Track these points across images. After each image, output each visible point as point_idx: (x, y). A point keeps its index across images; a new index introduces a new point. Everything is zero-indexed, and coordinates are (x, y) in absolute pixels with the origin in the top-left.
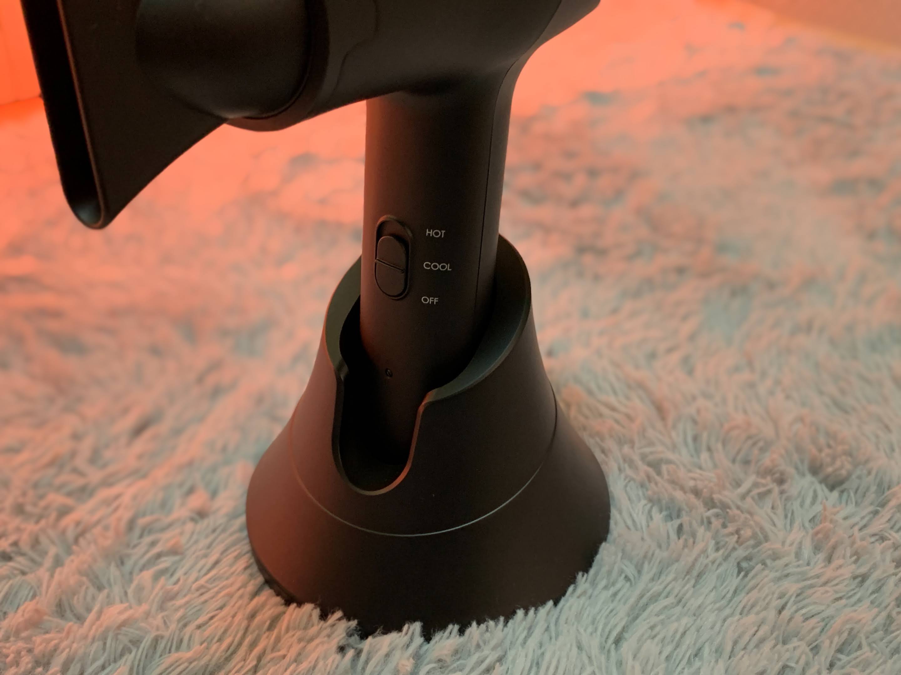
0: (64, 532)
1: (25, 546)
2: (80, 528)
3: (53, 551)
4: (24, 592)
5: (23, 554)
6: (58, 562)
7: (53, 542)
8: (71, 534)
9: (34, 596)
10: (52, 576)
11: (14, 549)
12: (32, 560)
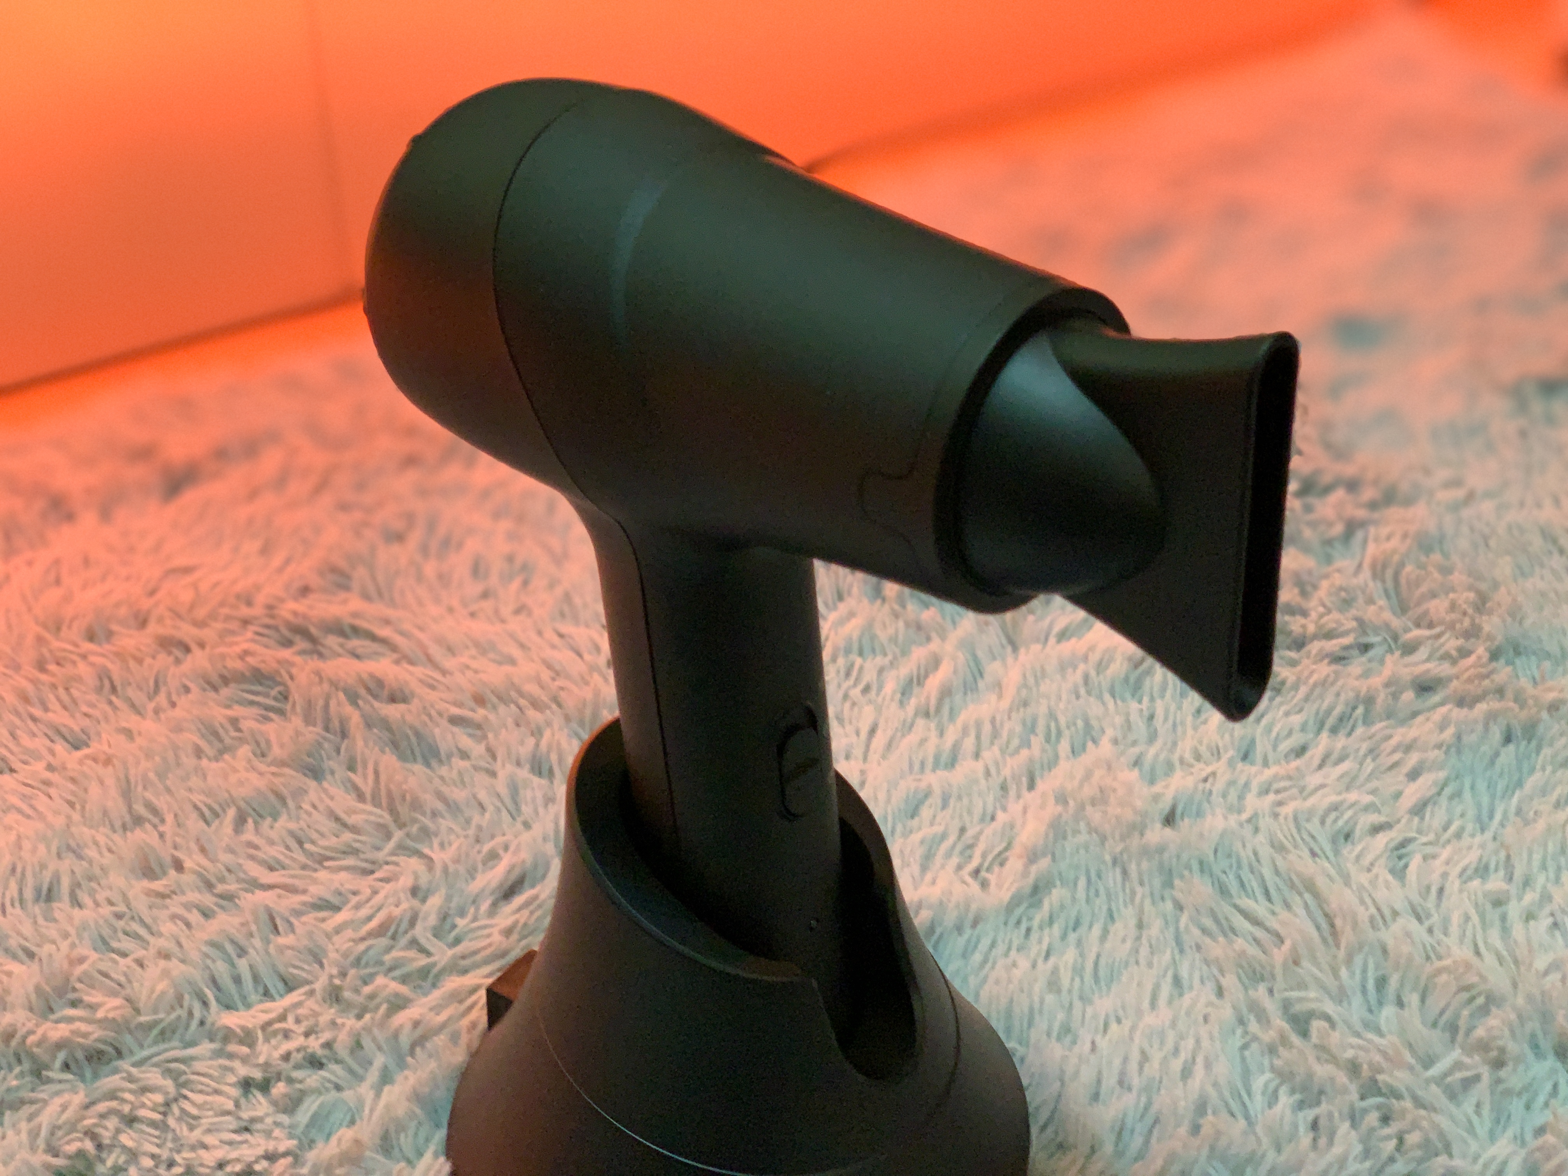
0: (396, 1036)
1: (342, 1050)
2: (419, 1032)
3: (379, 1060)
4: (338, 1116)
5: (338, 1061)
6: (386, 1078)
7: (380, 1048)
8: (405, 1040)
9: (352, 1122)
10: (378, 1095)
11: (326, 1052)
12: (351, 1071)
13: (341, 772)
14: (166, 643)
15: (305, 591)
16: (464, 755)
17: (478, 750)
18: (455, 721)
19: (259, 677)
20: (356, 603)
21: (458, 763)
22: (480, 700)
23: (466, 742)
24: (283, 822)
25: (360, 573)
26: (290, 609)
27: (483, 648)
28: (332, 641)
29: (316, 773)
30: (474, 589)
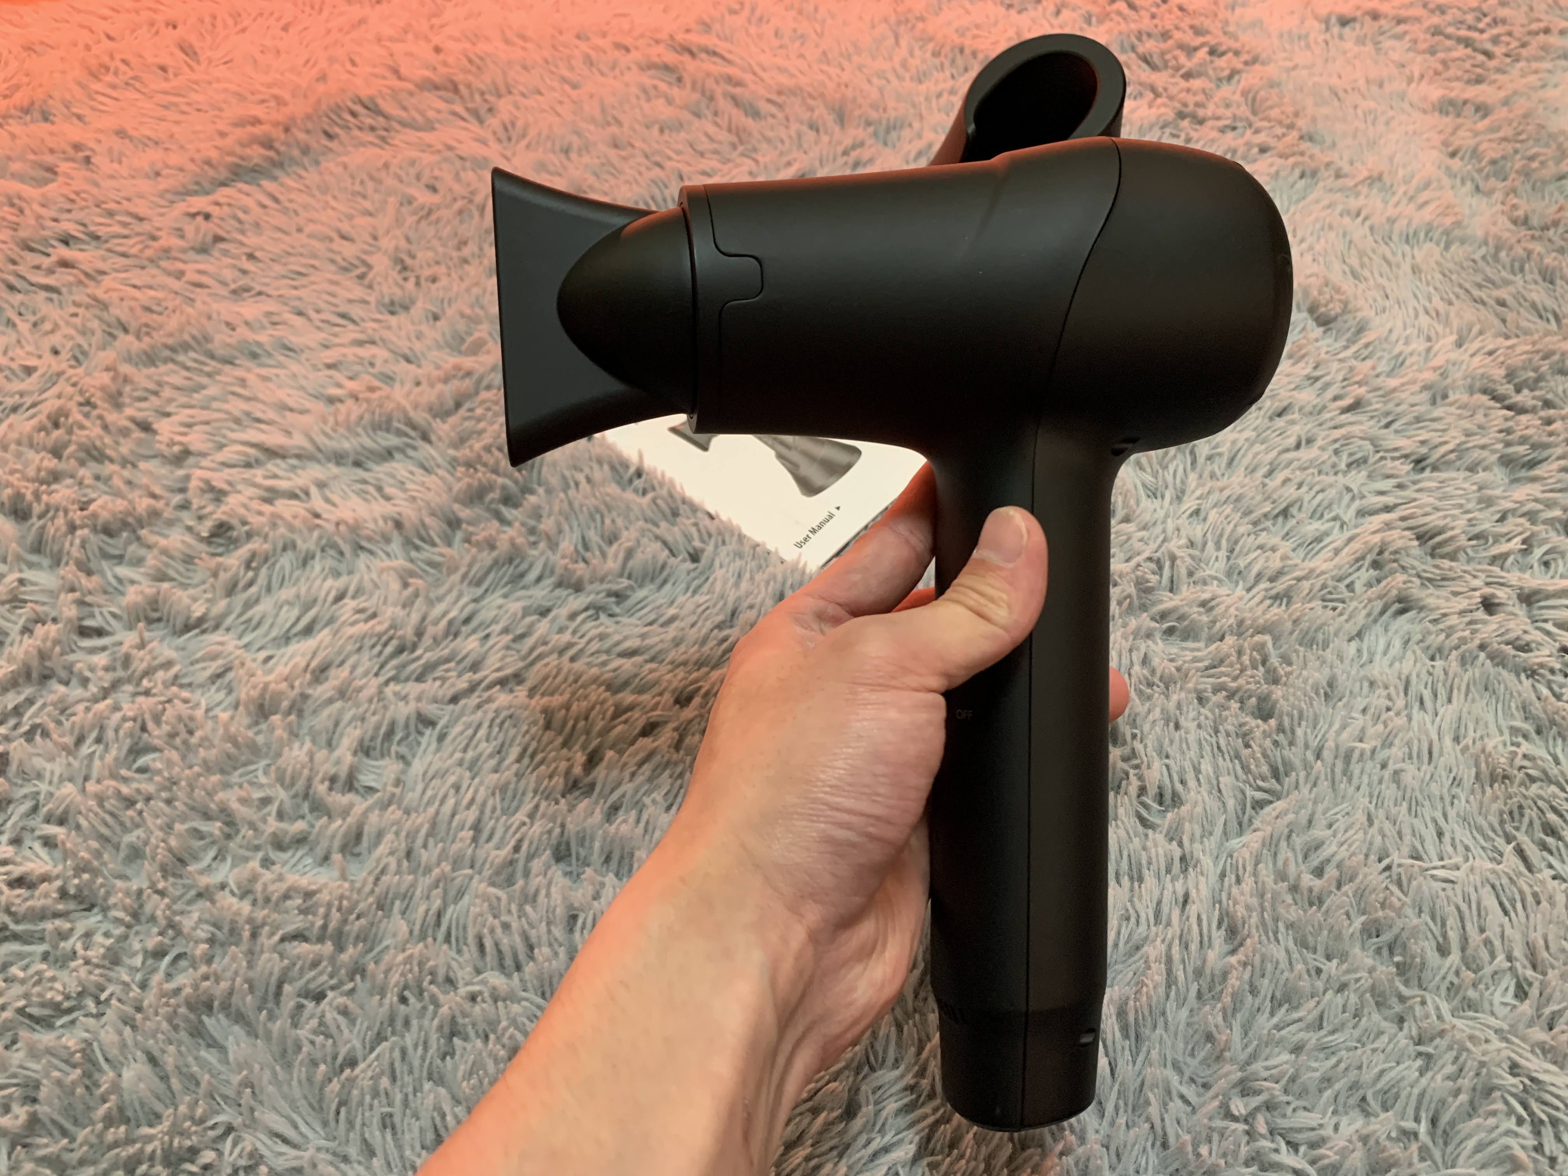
13: (710, 116)
14: (618, 46)
15: (688, 31)
16: (773, 116)
17: (780, 115)
18: (769, 101)
19: (667, 68)
20: (716, 41)
21: (771, 120)
22: (780, 93)
23: (774, 110)
24: (683, 134)
25: (717, 26)
26: (680, 37)
27: (781, 70)
28: (703, 56)
29: (698, 115)
30: (776, 43)
